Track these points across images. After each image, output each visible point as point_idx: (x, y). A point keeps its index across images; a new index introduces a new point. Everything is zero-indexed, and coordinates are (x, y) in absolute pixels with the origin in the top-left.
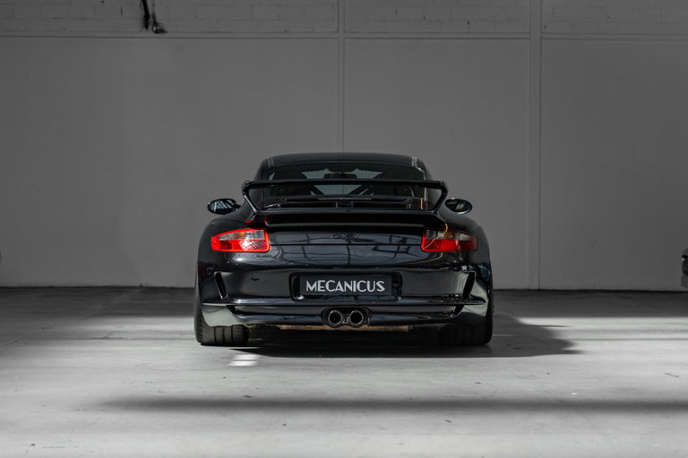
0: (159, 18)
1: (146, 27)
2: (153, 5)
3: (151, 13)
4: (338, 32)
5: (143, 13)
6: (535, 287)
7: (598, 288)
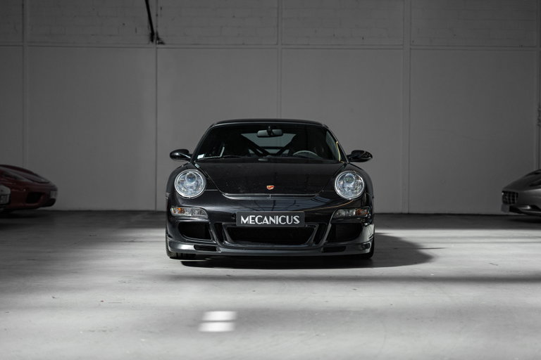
0: (160, 35)
1: (152, 41)
2: (157, 26)
3: (155, 31)
4: (277, 44)
5: (150, 32)
6: (406, 211)
7: (447, 212)
